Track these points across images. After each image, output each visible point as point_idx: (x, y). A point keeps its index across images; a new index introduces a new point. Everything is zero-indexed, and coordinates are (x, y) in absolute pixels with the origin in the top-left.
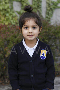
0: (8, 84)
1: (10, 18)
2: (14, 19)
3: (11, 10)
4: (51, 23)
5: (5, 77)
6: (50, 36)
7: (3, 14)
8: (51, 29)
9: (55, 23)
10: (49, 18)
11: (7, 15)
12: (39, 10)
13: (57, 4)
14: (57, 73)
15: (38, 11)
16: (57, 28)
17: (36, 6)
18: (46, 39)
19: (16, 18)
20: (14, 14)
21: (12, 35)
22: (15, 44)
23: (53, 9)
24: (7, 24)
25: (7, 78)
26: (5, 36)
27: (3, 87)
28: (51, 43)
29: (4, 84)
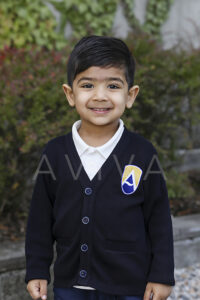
1: (32, 23)
2: (42, 25)
4: (161, 42)
7: (9, 11)
8: (164, 64)
9: (176, 42)
10: (158, 25)
11: (22, 12)
14: (182, 205)
19: (52, 23)
20: (44, 11)
21: (43, 81)
22: (50, 111)
24: (20, 41)
25: (23, 218)
26: (20, 86)
27: (14, 246)
28: (164, 109)
29: (16, 237)
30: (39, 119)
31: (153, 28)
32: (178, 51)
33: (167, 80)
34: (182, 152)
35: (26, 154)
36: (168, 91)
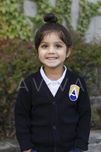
0: (10, 138)
1: (19, 27)
2: (24, 29)
3: (20, 15)
4: (85, 40)
5: (6, 127)
6: (83, 62)
7: (7, 21)
8: (86, 50)
9: (92, 39)
10: (83, 31)
11: (14, 22)
12: (67, 16)
13: (98, 8)
14: (93, 125)
15: (66, 19)
16: (97, 49)
17: (62, 10)
18: (78, 67)
19: (29, 28)
20: (25, 22)
21: (21, 56)
22: (24, 72)
23: (90, 15)
24: (12, 37)
25: (8, 129)
26: (9, 58)
27: (2, 143)
28: (85, 74)
29: (4, 138)
30: (19, 76)
31: (81, 33)
32: (93, 43)
33: (87, 58)
34: (94, 97)
35: (11, 94)
36: (87, 64)
